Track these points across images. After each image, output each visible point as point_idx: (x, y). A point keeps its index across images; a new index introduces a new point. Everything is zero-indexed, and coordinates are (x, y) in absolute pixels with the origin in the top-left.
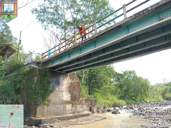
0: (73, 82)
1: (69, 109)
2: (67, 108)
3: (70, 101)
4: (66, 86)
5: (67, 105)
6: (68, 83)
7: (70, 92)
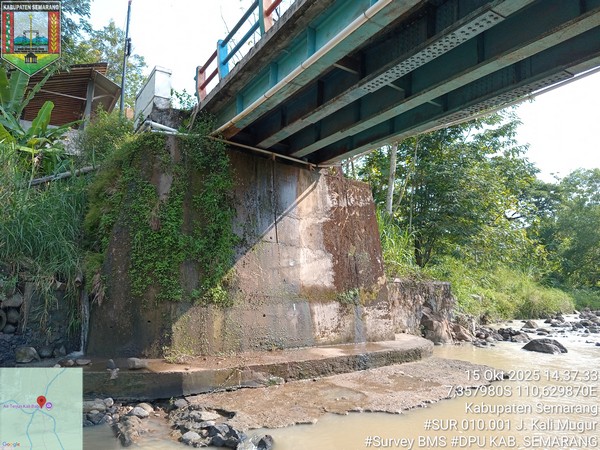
0: (343, 204)
1: (329, 325)
2: (317, 319)
3: (331, 290)
4: (310, 220)
5: (317, 308)
6: (320, 206)
7: (329, 247)
